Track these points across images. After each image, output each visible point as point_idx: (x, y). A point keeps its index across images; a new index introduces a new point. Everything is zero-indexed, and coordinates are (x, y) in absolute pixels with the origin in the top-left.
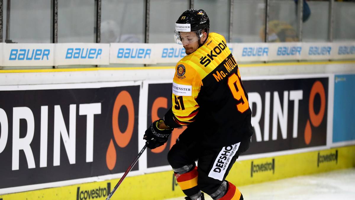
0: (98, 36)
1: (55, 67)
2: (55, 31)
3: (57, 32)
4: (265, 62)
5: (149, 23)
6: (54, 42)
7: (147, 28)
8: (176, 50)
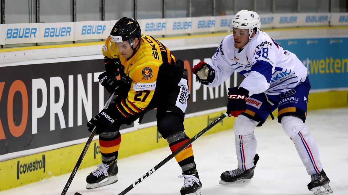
0: (103, 14)
1: (75, 42)
2: (75, 11)
3: (76, 12)
4: (213, 33)
5: (137, 2)
6: (73, 21)
7: (136, 7)
8: (155, 24)
